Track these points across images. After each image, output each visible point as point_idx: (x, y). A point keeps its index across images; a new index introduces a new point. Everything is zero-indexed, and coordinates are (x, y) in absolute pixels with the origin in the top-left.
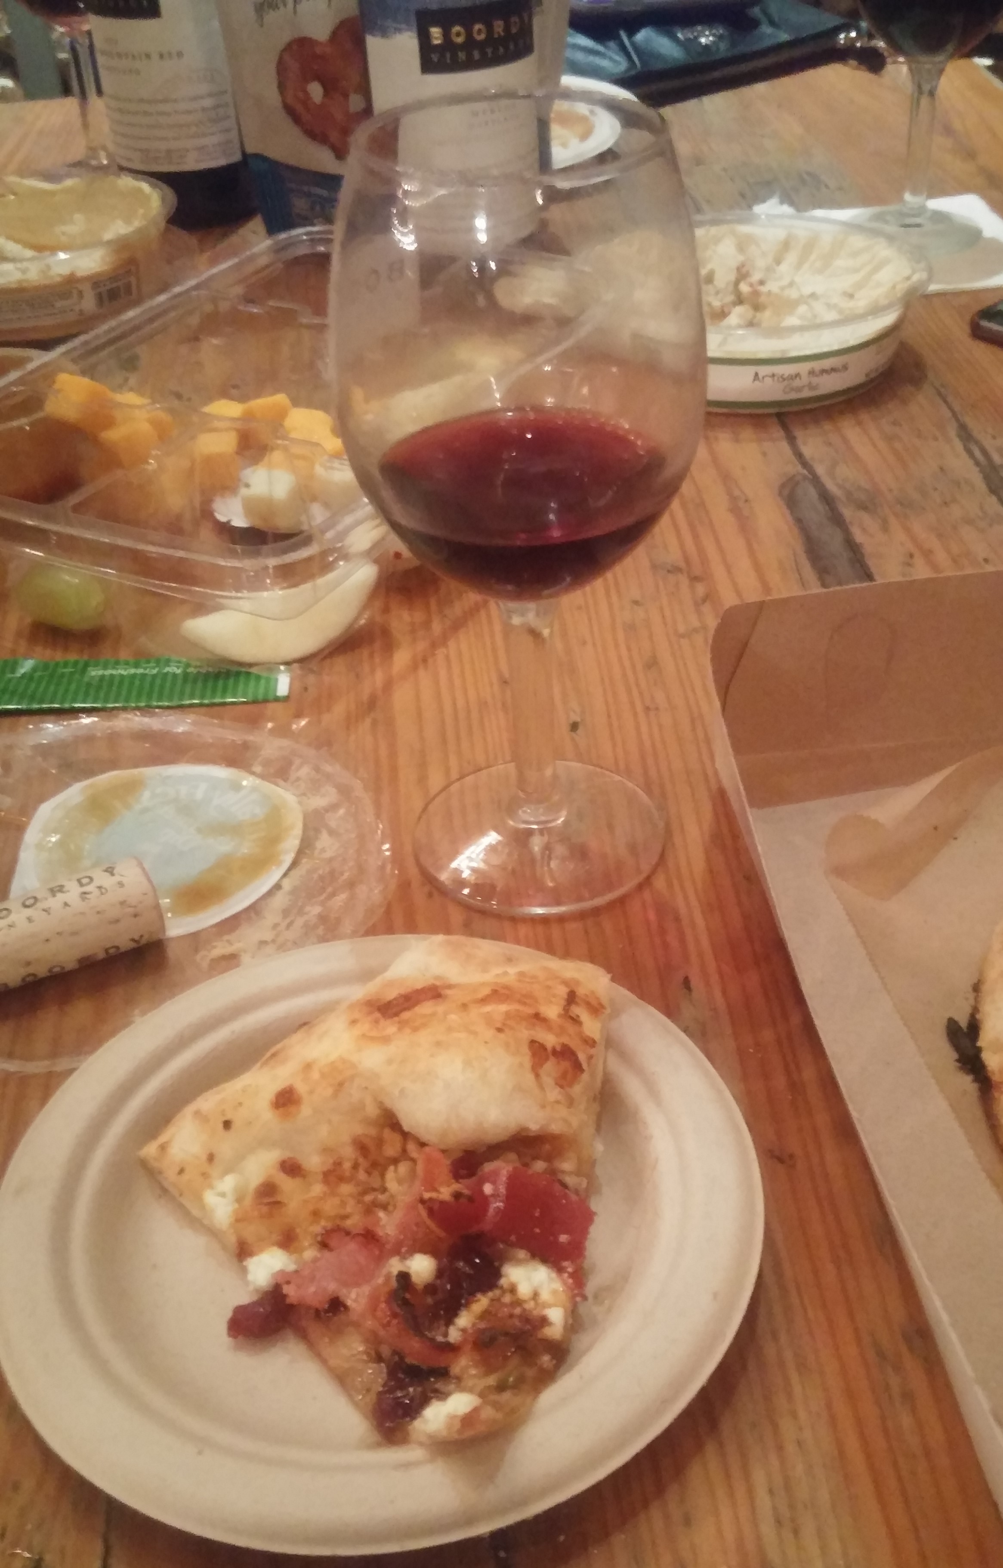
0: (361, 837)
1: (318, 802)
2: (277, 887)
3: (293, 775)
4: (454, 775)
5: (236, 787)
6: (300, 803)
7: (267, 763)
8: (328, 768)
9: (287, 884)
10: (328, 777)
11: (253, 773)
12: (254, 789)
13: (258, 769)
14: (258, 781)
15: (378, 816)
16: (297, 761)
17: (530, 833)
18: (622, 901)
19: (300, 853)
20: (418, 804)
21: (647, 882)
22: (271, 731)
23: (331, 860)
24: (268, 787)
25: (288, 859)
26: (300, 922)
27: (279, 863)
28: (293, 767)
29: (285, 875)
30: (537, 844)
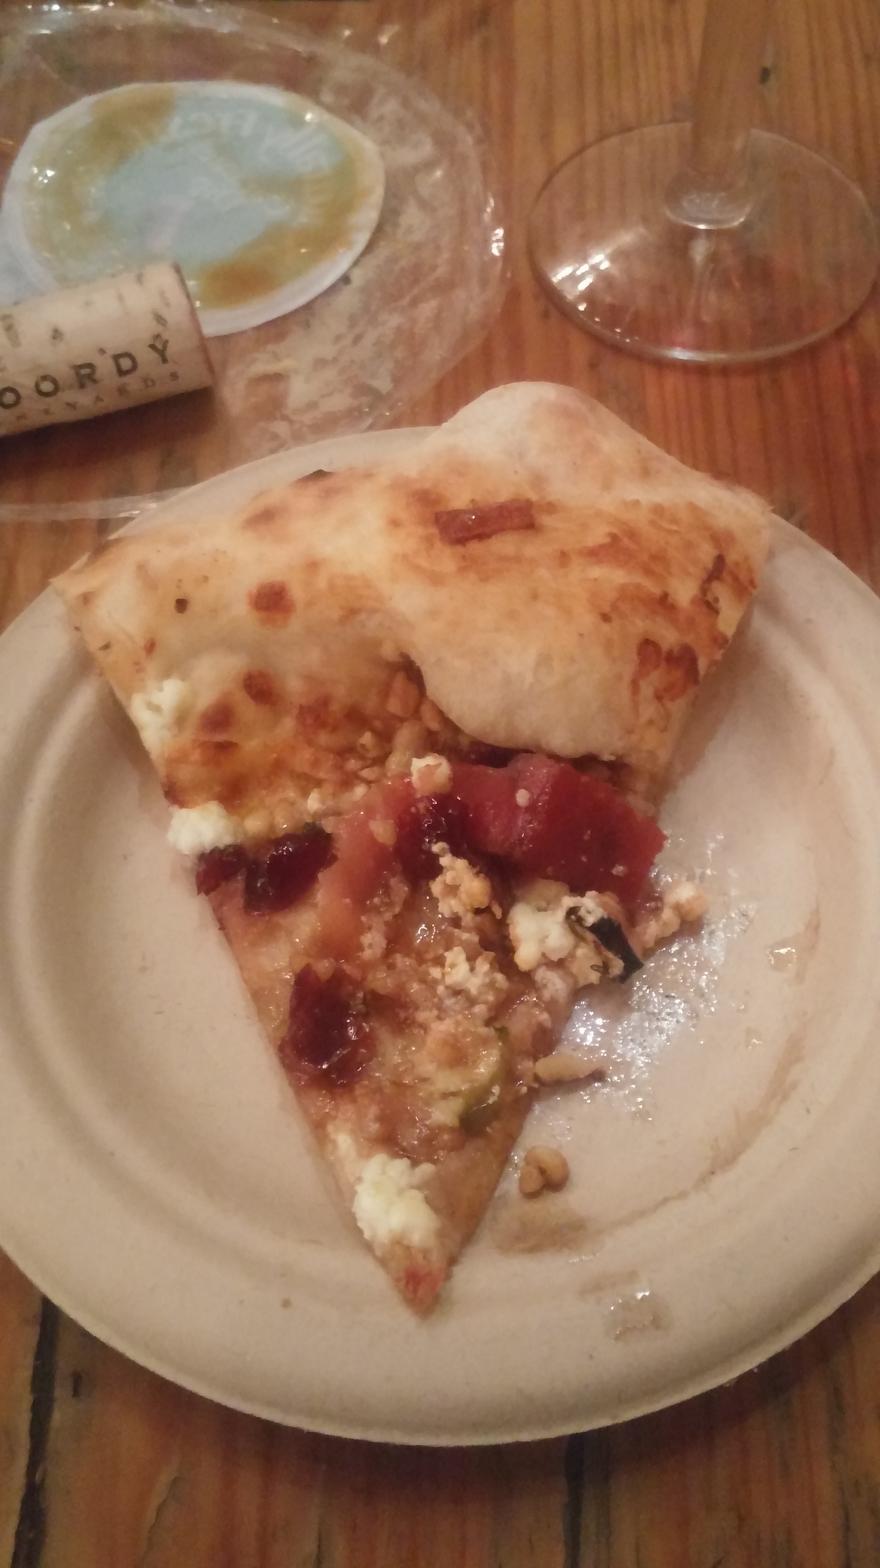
0: (463, 214)
1: (407, 156)
2: (345, 279)
3: (374, 111)
4: (591, 133)
5: (297, 122)
6: (382, 156)
7: (341, 90)
8: (423, 105)
9: (358, 278)
10: (422, 119)
11: (319, 103)
12: (321, 127)
13: (327, 97)
14: (327, 116)
15: (486, 184)
16: (381, 91)
17: (692, 234)
18: (812, 352)
19: (379, 232)
20: (538, 173)
21: (849, 326)
22: (349, 41)
23: (418, 247)
24: (339, 127)
25: (361, 240)
26: (371, 337)
27: (349, 245)
28: (375, 100)
29: (356, 263)
30: (700, 251)
